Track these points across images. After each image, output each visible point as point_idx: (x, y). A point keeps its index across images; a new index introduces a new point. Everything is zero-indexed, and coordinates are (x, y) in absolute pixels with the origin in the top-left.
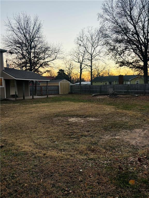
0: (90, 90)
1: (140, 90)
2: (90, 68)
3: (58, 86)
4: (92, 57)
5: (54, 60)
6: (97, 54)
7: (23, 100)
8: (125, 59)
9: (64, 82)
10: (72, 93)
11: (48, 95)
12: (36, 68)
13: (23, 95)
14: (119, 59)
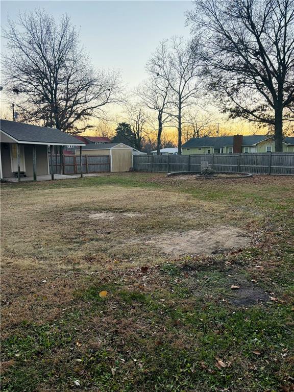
0: (170, 165)
1: (262, 165)
2: (178, 120)
3: (109, 156)
4: (180, 99)
5: (104, 104)
6: (192, 92)
7: (32, 181)
8: (239, 104)
9: (120, 147)
10: (135, 170)
11: (84, 173)
12: (71, 120)
13: (34, 173)
14: (229, 103)
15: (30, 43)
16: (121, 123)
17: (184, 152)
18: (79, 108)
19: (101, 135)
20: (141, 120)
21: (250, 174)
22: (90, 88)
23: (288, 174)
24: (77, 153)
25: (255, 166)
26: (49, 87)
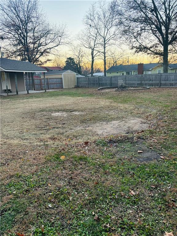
0: (99, 83)
1: (155, 81)
2: (103, 55)
3: (61, 78)
4: (105, 41)
5: (57, 46)
6: (112, 37)
7: (16, 95)
8: (141, 43)
9: (68, 73)
10: (78, 86)
11: (47, 89)
12: (37, 56)
13: (16, 90)
14: (135, 43)
15: (9, 7)
16: (68, 58)
17: (108, 75)
18: (42, 49)
19: (56, 66)
20: (80, 55)
21: (148, 87)
22: (48, 36)
23: (171, 87)
24: (42, 77)
25: (151, 82)
26: (22, 35)
